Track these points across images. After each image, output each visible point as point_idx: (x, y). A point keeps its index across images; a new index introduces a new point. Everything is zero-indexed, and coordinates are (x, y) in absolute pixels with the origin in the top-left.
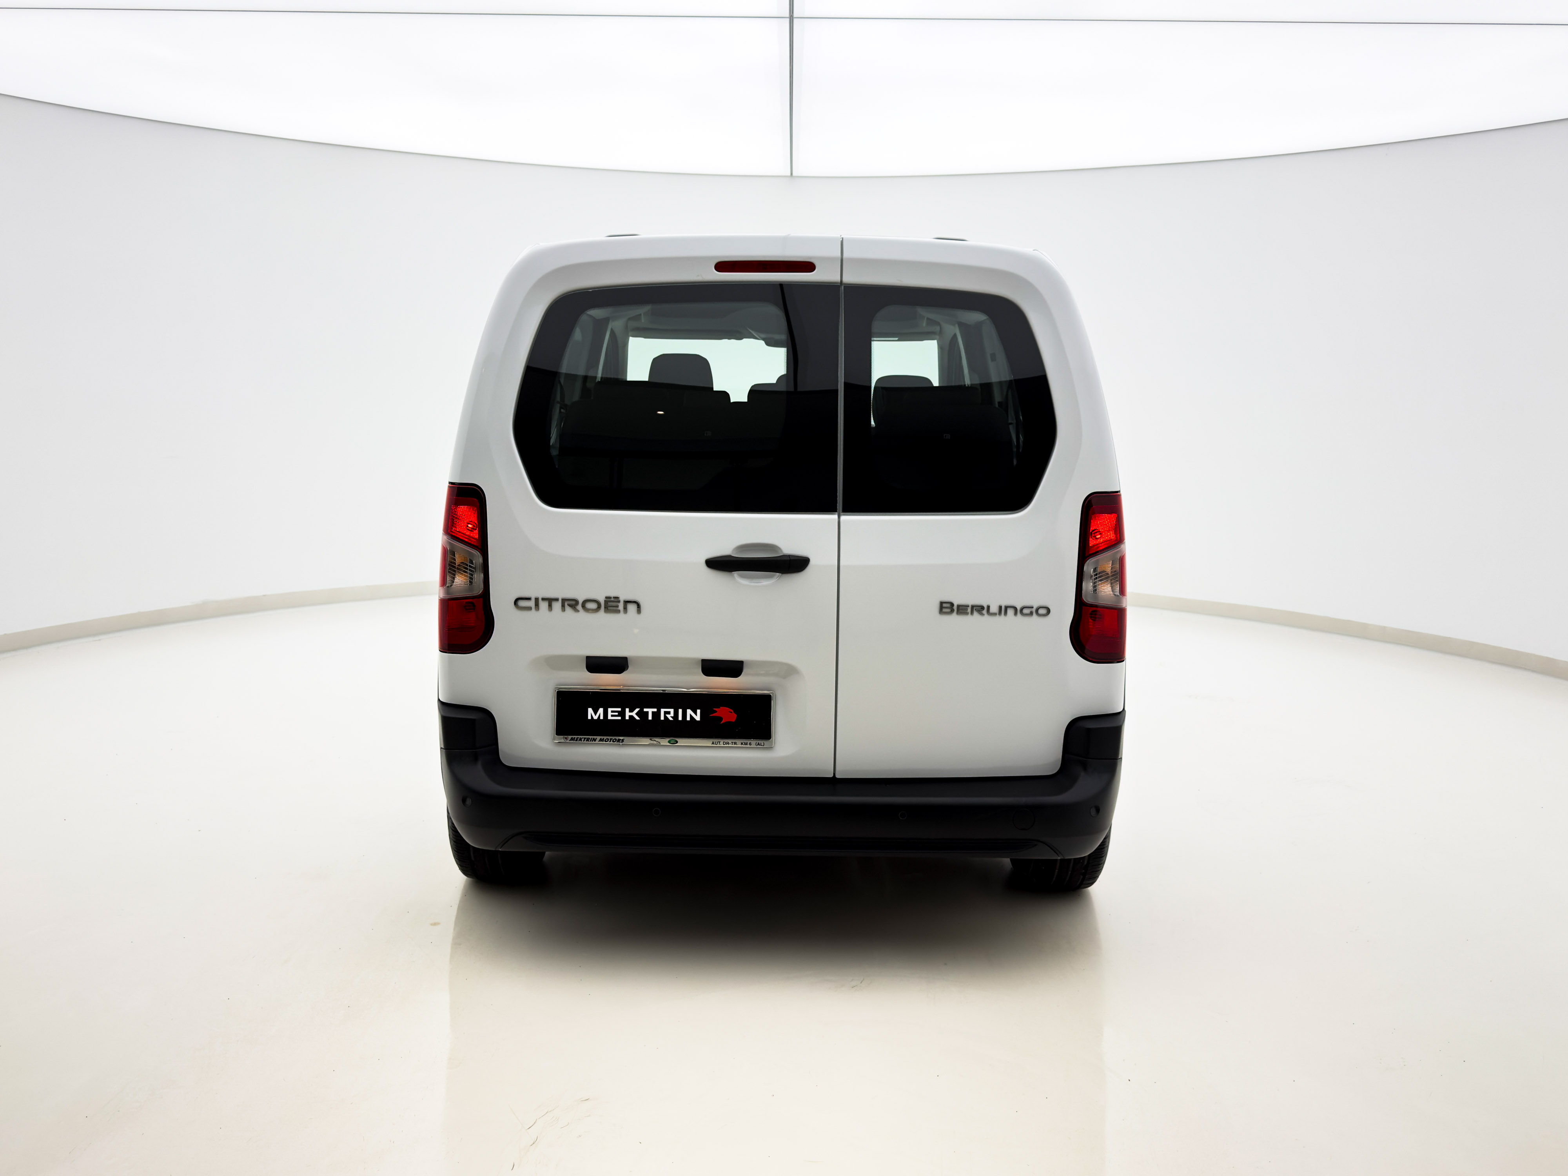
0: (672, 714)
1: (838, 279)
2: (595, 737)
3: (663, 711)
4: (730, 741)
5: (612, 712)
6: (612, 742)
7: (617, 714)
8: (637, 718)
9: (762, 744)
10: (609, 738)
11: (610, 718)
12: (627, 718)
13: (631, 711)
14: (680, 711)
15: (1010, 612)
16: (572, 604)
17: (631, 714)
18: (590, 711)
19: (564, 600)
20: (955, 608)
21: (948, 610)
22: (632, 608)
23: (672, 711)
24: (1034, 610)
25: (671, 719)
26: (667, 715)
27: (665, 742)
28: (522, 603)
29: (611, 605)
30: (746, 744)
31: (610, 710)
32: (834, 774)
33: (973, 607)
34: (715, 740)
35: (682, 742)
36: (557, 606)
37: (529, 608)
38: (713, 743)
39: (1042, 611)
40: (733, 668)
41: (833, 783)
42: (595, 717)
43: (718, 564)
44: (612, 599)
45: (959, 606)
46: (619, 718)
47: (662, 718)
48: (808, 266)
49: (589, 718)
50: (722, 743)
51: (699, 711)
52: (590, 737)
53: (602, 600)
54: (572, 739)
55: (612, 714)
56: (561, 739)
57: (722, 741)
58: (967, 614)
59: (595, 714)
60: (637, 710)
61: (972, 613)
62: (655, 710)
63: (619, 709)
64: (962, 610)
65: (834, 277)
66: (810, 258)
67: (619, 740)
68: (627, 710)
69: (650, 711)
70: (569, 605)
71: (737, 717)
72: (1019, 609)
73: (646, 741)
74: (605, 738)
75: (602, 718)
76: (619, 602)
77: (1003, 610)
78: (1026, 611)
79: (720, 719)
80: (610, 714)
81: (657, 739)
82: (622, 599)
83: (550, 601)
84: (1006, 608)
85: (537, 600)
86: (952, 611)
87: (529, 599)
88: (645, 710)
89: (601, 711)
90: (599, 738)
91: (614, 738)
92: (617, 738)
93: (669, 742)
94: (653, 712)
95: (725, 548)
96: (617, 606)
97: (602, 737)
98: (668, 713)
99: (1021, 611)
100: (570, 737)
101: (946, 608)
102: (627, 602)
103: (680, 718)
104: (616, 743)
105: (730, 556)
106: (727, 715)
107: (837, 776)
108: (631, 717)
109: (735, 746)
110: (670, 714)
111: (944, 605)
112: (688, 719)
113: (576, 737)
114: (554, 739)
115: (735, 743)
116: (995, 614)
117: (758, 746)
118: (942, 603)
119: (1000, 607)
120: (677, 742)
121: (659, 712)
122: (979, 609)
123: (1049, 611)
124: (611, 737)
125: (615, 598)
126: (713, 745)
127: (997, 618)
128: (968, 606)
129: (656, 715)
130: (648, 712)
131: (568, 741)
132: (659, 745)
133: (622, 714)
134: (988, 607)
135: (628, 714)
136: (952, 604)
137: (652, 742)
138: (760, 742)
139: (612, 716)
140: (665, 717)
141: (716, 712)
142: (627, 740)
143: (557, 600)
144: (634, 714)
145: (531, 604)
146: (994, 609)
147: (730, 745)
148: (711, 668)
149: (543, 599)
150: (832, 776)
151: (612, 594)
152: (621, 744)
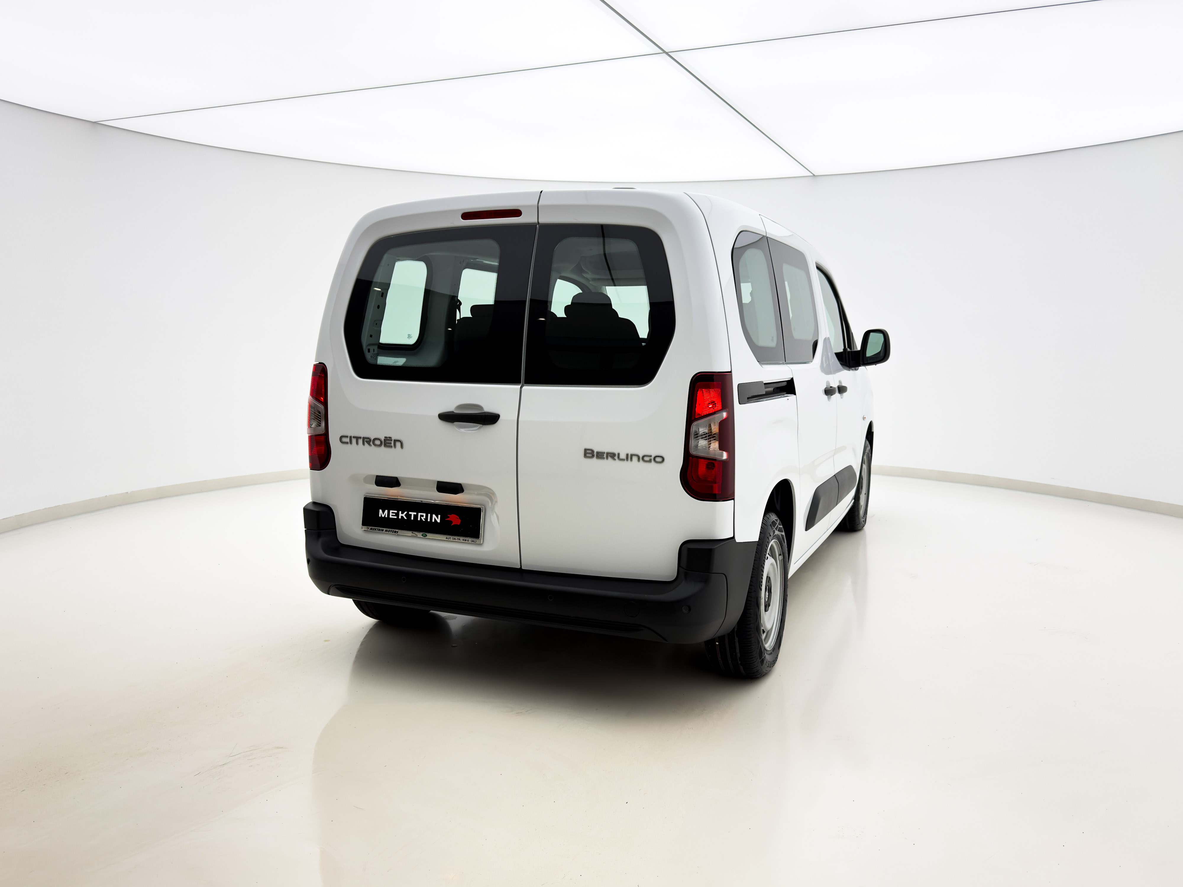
0: (424, 517)
1: (535, 221)
2: (383, 529)
3: (420, 514)
4: (456, 538)
5: (392, 513)
6: (392, 533)
7: (394, 514)
8: (405, 518)
9: (475, 541)
10: (390, 530)
11: (391, 517)
12: (400, 517)
13: (402, 513)
14: (429, 515)
15: (635, 459)
16: (367, 441)
17: (402, 515)
18: (381, 511)
19: (364, 438)
20: (595, 453)
21: (590, 455)
22: (398, 444)
23: (424, 515)
24: (652, 458)
25: (424, 520)
26: (422, 517)
27: (420, 535)
28: (344, 440)
29: (388, 442)
30: (466, 540)
31: (391, 511)
32: (521, 566)
33: (608, 453)
34: (448, 537)
35: (429, 536)
36: (360, 441)
37: (347, 443)
38: (447, 538)
39: (658, 459)
40: (456, 488)
41: (519, 572)
42: (383, 516)
43: (447, 417)
44: (388, 439)
45: (598, 453)
46: (396, 517)
47: (419, 519)
48: (516, 213)
49: (380, 516)
50: (451, 538)
51: (439, 516)
52: (381, 528)
53: (383, 439)
54: (371, 529)
55: (392, 514)
56: (365, 528)
57: (452, 537)
58: (604, 458)
59: (383, 514)
60: (406, 512)
61: (607, 458)
62: (415, 513)
63: (396, 512)
64: (600, 455)
65: (533, 219)
66: (518, 206)
67: (395, 532)
68: (400, 512)
69: (413, 514)
70: (367, 442)
71: (461, 522)
72: (641, 457)
73: (410, 533)
74: (388, 529)
75: (386, 516)
76: (392, 440)
77: (629, 457)
78: (646, 459)
79: (451, 522)
80: (391, 514)
81: (416, 533)
82: (393, 439)
83: (357, 438)
84: (632, 455)
85: (351, 437)
86: (593, 456)
87: (347, 437)
88: (410, 513)
89: (386, 511)
90: (385, 529)
91: (393, 530)
92: (395, 530)
93: (422, 535)
94: (414, 515)
95: (450, 407)
96: (391, 443)
97: (387, 529)
98: (422, 516)
99: (644, 459)
100: (370, 527)
101: (589, 453)
102: (395, 441)
103: (429, 520)
104: (393, 533)
105: (453, 412)
106: (456, 520)
107: (523, 568)
108: (402, 517)
109: (459, 541)
110: (423, 517)
111: (588, 451)
112: (433, 521)
113: (373, 527)
114: (362, 528)
115: (459, 539)
116: (623, 460)
117: (473, 542)
118: (586, 450)
119: (627, 455)
120: (427, 536)
121: (417, 515)
122: (612, 455)
123: (663, 459)
124: (391, 530)
125: (389, 437)
126: (447, 539)
127: (625, 463)
128: (604, 453)
129: (416, 517)
130: (411, 515)
131: (369, 530)
132: (416, 537)
133: (397, 514)
134: (619, 454)
135: (400, 515)
136: (593, 451)
137: (413, 534)
138: (474, 540)
139: (392, 515)
140: (421, 518)
141: (449, 517)
142: (400, 532)
143: (360, 438)
144: (403, 515)
145: (348, 440)
146: (623, 456)
147: (456, 541)
148: (443, 487)
149: (354, 437)
150: (519, 567)
151: (388, 436)
152: (397, 534)
